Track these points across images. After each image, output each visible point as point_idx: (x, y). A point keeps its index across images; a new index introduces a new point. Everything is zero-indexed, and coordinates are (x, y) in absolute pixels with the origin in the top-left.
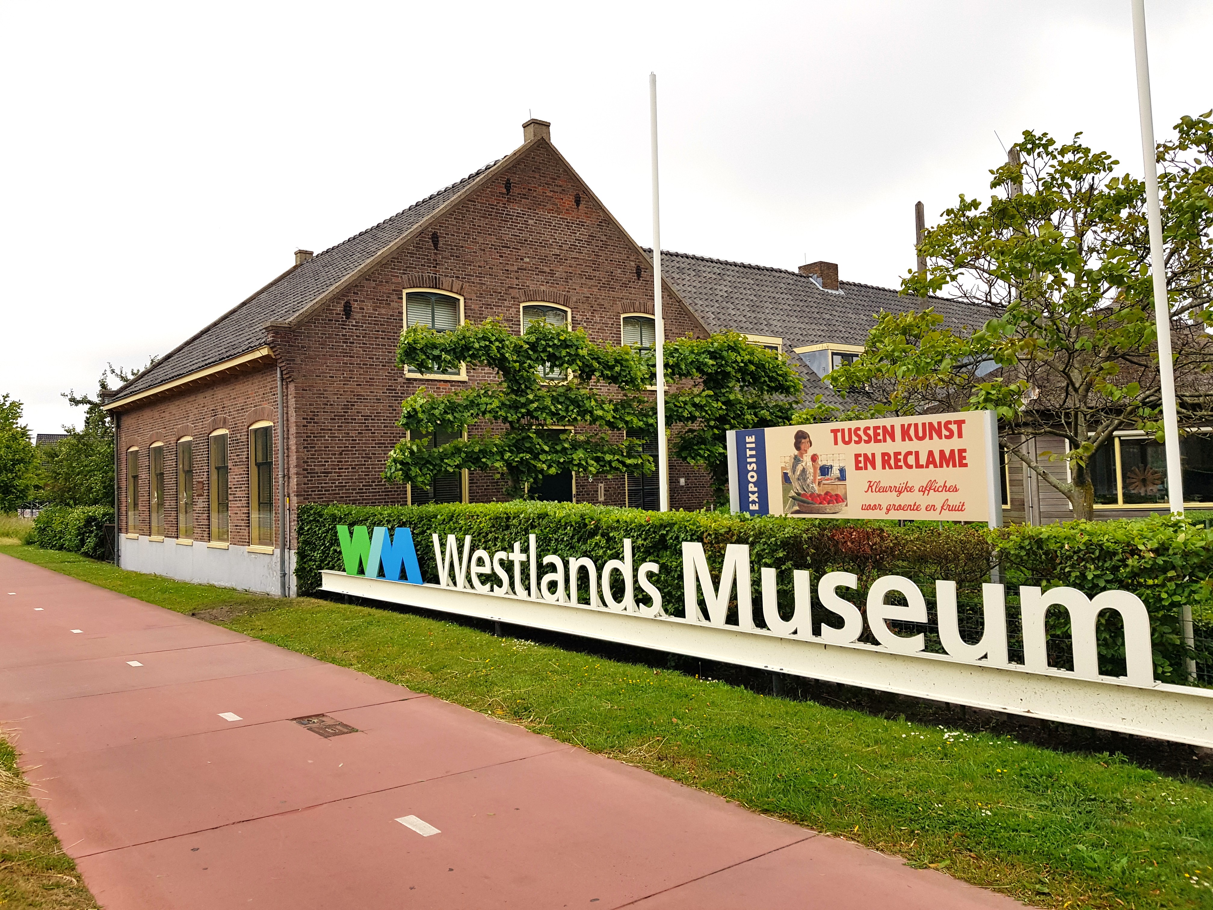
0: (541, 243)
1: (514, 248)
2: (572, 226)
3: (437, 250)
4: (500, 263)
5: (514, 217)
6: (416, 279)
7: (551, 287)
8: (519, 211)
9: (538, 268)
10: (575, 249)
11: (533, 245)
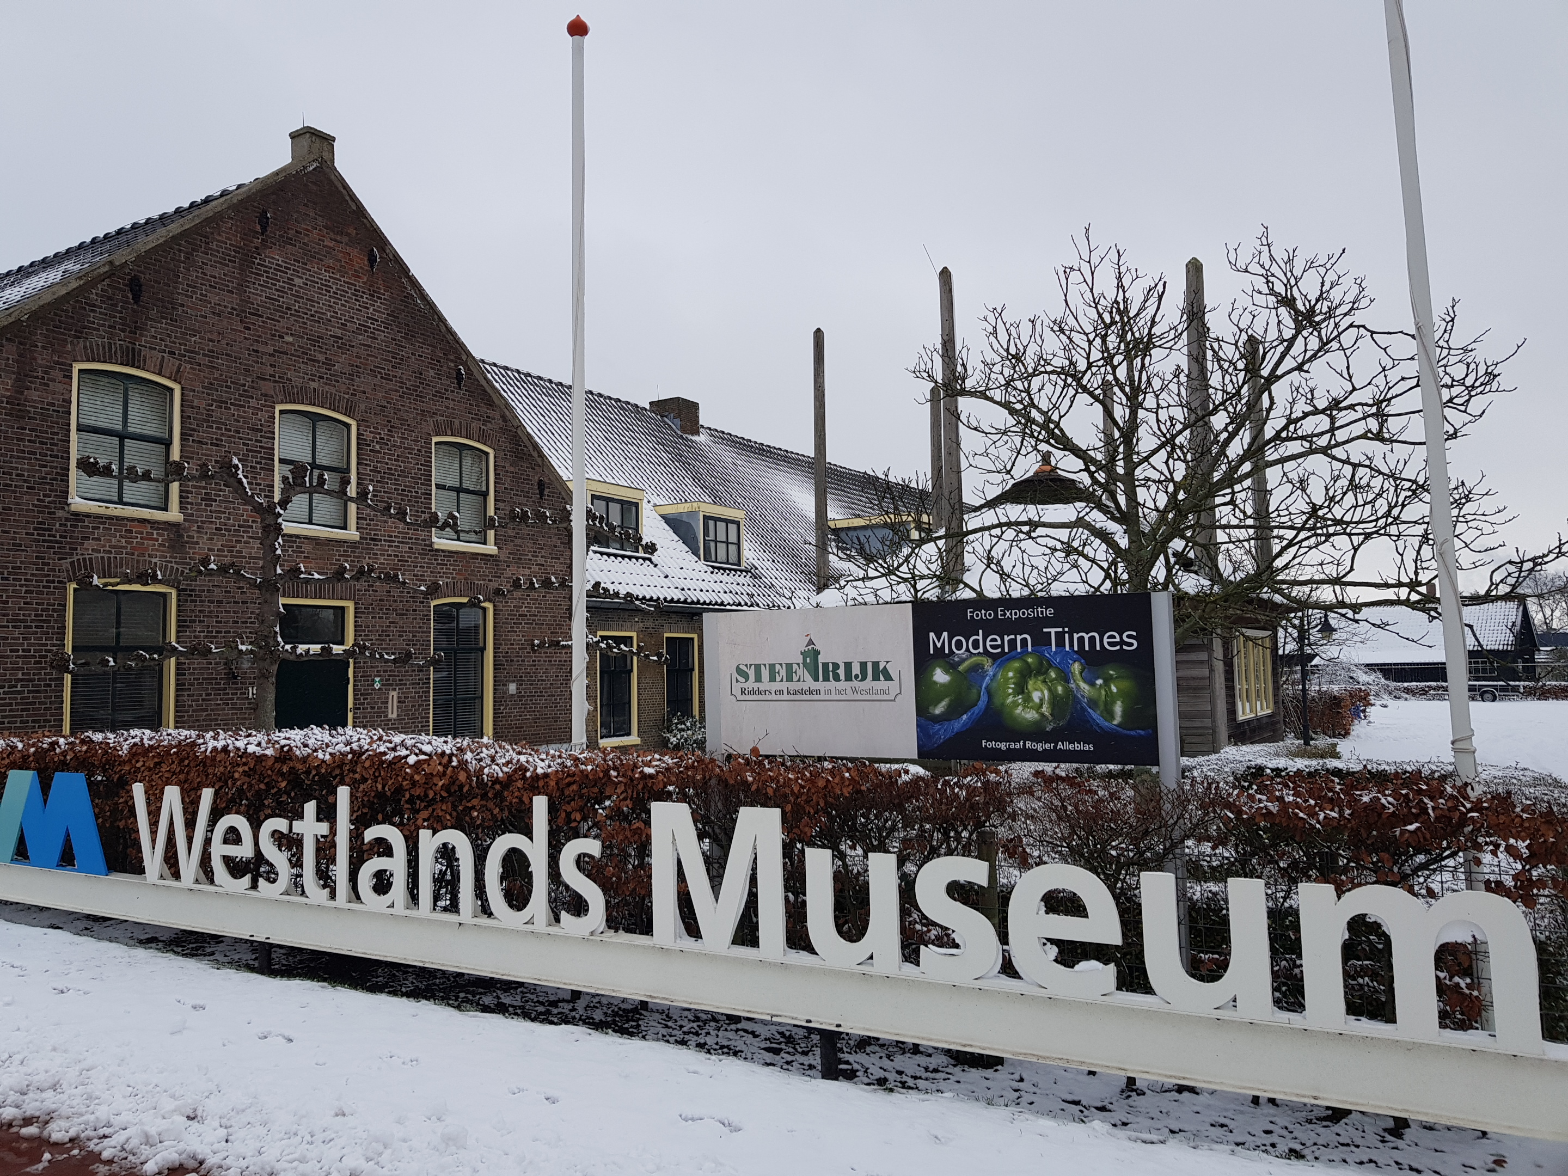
0: (312, 315)
1: (268, 318)
2: (362, 297)
3: (140, 306)
4: (245, 338)
5: (272, 271)
6: (97, 349)
7: (326, 384)
8: (280, 262)
9: (307, 354)
10: (366, 331)
11: (299, 317)
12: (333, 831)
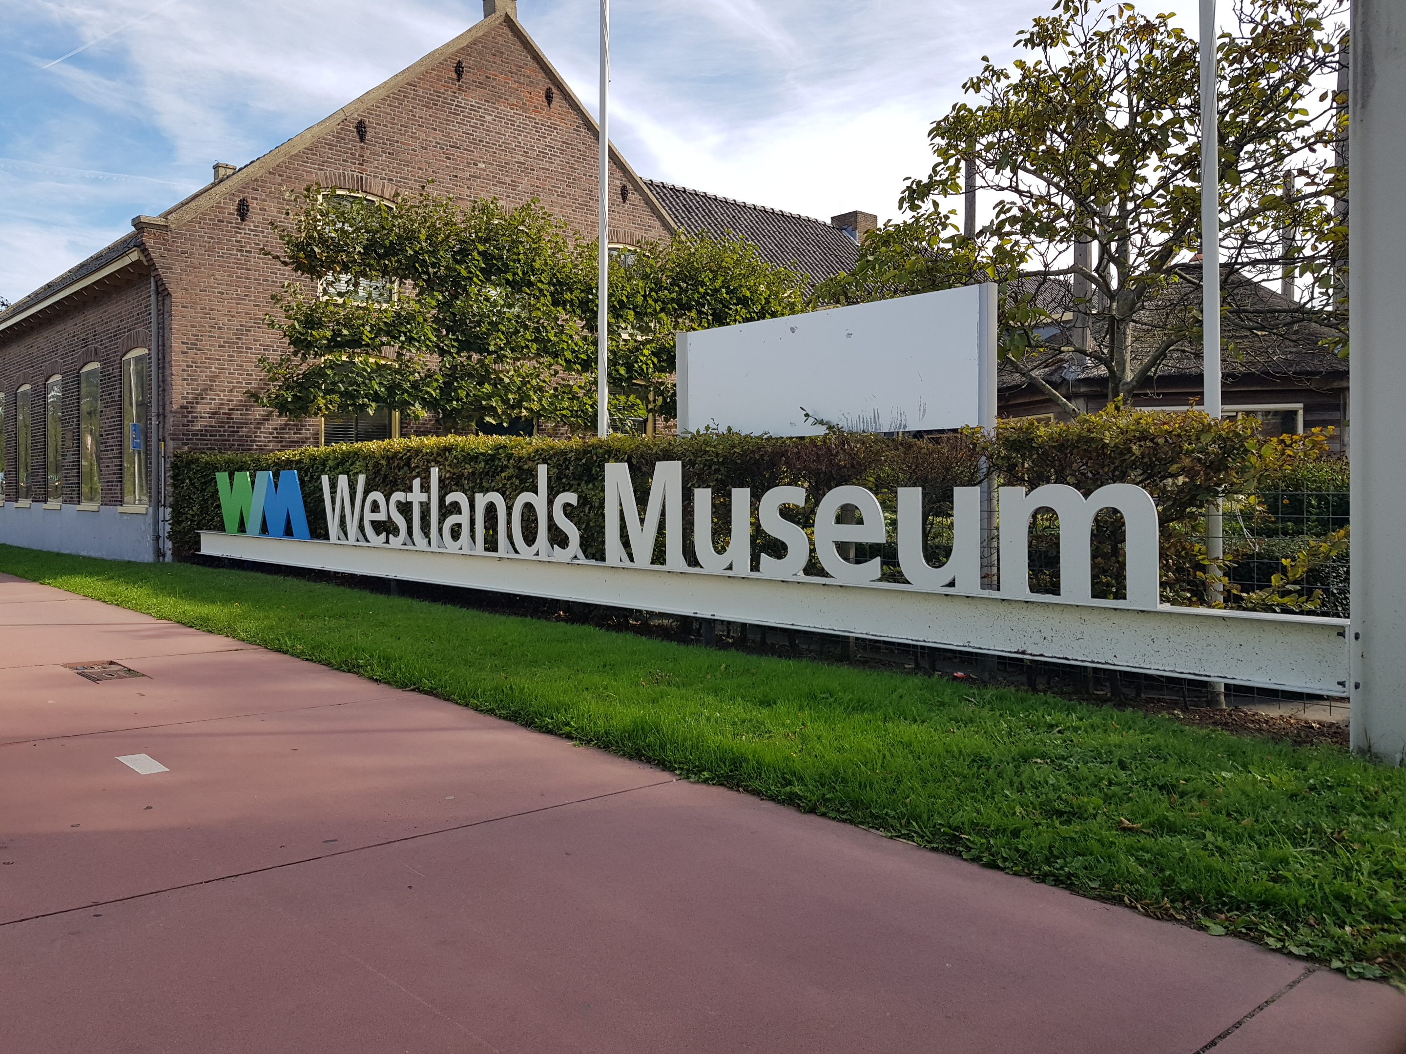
0: (500, 146)
1: (465, 149)
2: (541, 129)
3: (365, 143)
4: (447, 166)
5: (467, 111)
6: (335, 178)
8: (473, 103)
9: (496, 177)
10: (544, 157)
11: (490, 147)
12: (429, 498)
